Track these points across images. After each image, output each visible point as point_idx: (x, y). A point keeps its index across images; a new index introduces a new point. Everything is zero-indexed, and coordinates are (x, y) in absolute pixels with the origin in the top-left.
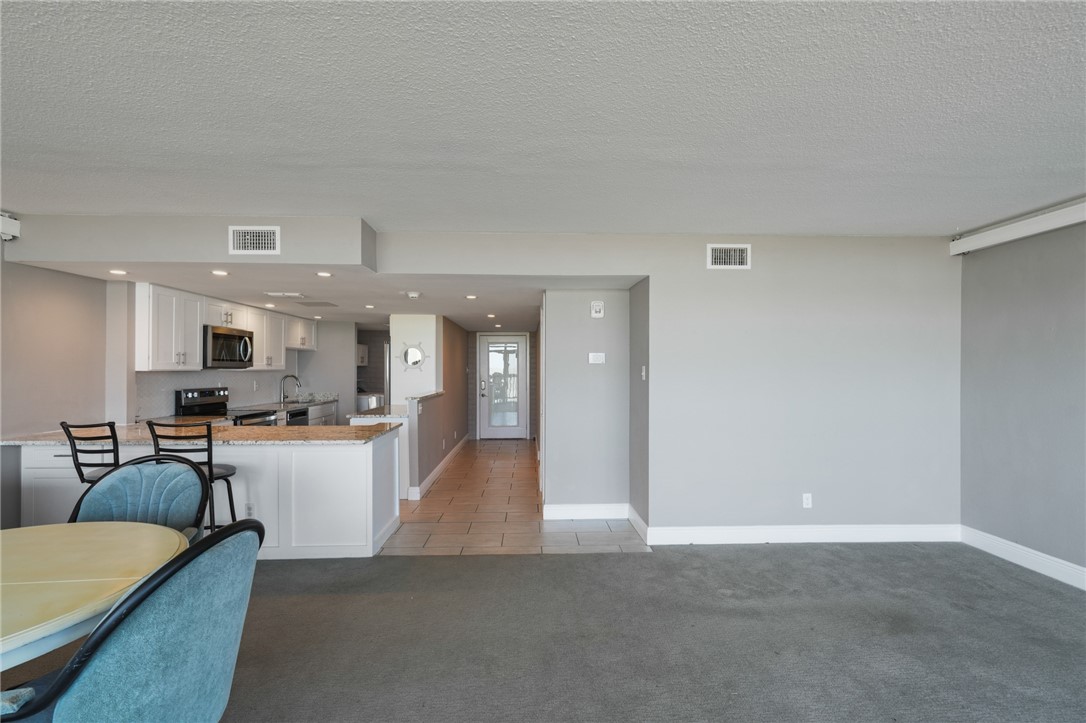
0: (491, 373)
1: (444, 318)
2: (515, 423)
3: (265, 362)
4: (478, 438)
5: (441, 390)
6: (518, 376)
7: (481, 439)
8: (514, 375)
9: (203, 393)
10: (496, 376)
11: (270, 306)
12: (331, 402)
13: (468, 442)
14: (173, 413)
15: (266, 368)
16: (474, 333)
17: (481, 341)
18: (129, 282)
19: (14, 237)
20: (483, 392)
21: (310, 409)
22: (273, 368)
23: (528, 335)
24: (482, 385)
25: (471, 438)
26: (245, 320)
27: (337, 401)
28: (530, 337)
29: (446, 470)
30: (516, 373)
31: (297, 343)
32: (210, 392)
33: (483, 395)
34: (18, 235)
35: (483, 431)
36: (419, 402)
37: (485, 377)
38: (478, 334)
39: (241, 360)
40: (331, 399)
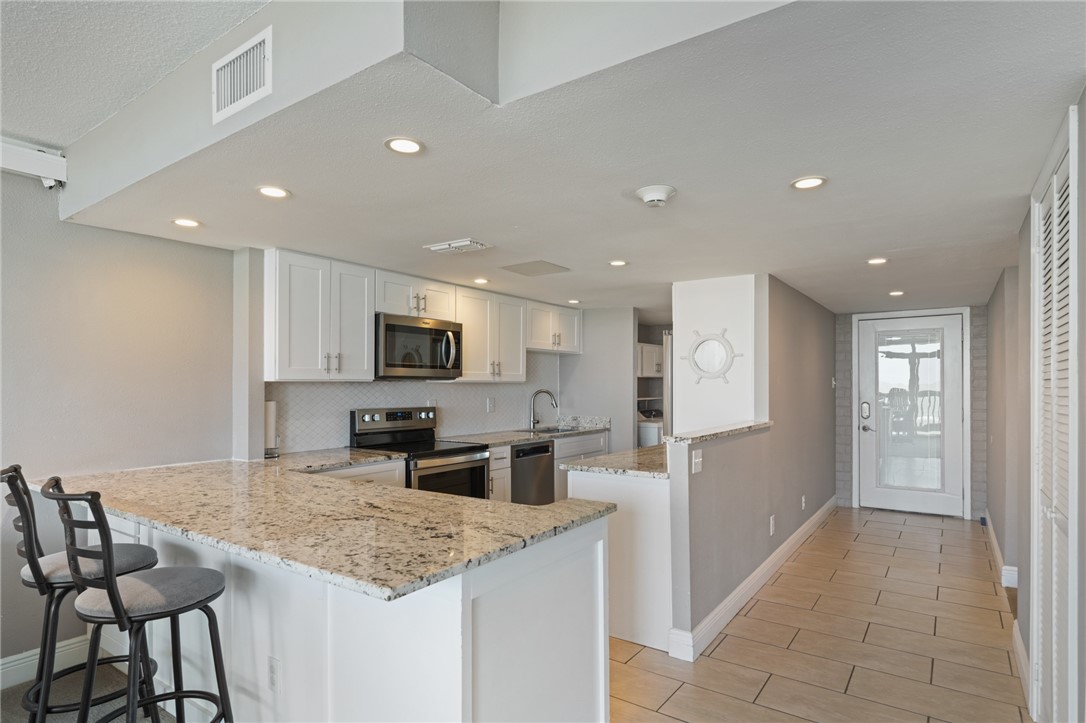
0: (884, 389)
1: (772, 278)
2: (936, 485)
3: (489, 369)
4: (855, 505)
5: (765, 419)
6: (941, 394)
7: (863, 509)
8: (933, 393)
9: (391, 415)
10: (895, 393)
11: (481, 281)
12: (598, 431)
13: (836, 511)
14: (348, 444)
15: (490, 379)
16: (848, 316)
17: (862, 331)
18: (251, 250)
19: (61, 184)
20: (866, 423)
21: (557, 442)
22: (504, 379)
23: (967, 311)
24: (861, 409)
25: (841, 503)
26: (448, 305)
27: (609, 430)
28: (972, 316)
29: (776, 578)
30: (938, 389)
31: (546, 343)
32: (407, 414)
33: (865, 429)
34: (63, 179)
35: (865, 493)
36: (691, 448)
37: (869, 395)
38: (855, 318)
39: (443, 367)
40: (600, 426)
